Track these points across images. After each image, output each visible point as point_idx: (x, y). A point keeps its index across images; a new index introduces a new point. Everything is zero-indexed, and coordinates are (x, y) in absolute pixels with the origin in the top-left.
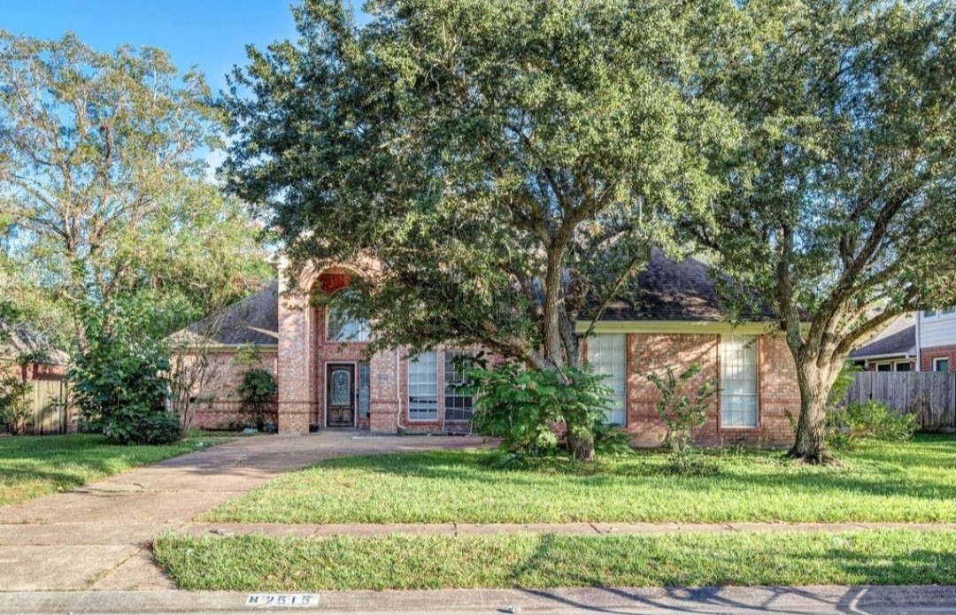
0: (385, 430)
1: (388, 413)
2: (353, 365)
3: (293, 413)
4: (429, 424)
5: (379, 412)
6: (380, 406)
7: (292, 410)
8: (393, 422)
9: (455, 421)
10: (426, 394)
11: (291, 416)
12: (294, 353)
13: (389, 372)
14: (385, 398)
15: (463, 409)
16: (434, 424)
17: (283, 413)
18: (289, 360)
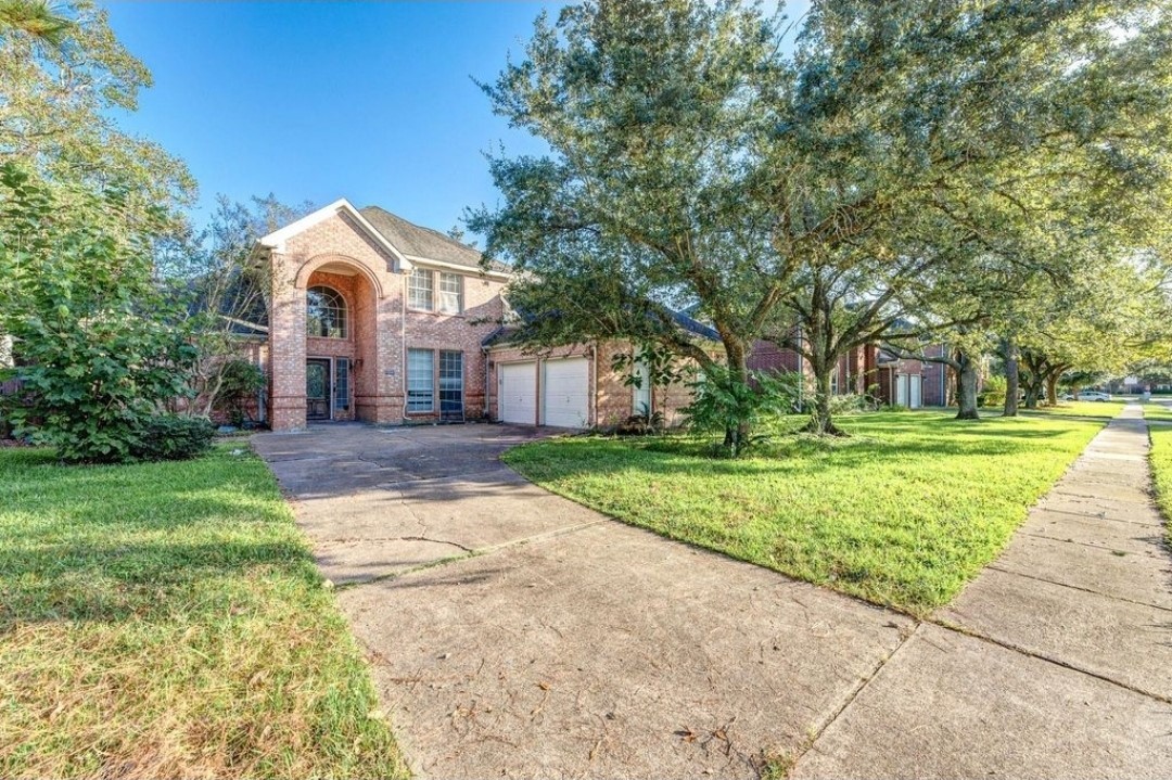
0: (392, 422)
1: (395, 406)
2: (328, 361)
3: (291, 408)
4: (426, 414)
5: (387, 405)
6: (387, 400)
7: (290, 404)
8: (398, 415)
9: (450, 411)
10: (425, 388)
11: (289, 412)
12: (294, 346)
13: (396, 368)
14: (392, 393)
15: (453, 401)
16: (431, 414)
17: (279, 408)
18: (286, 352)
